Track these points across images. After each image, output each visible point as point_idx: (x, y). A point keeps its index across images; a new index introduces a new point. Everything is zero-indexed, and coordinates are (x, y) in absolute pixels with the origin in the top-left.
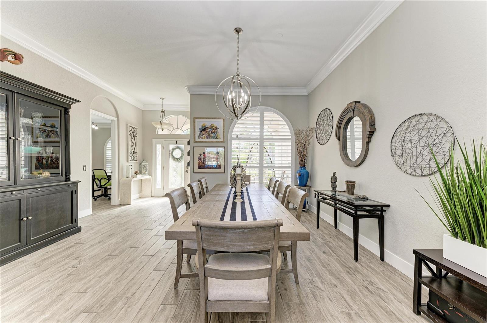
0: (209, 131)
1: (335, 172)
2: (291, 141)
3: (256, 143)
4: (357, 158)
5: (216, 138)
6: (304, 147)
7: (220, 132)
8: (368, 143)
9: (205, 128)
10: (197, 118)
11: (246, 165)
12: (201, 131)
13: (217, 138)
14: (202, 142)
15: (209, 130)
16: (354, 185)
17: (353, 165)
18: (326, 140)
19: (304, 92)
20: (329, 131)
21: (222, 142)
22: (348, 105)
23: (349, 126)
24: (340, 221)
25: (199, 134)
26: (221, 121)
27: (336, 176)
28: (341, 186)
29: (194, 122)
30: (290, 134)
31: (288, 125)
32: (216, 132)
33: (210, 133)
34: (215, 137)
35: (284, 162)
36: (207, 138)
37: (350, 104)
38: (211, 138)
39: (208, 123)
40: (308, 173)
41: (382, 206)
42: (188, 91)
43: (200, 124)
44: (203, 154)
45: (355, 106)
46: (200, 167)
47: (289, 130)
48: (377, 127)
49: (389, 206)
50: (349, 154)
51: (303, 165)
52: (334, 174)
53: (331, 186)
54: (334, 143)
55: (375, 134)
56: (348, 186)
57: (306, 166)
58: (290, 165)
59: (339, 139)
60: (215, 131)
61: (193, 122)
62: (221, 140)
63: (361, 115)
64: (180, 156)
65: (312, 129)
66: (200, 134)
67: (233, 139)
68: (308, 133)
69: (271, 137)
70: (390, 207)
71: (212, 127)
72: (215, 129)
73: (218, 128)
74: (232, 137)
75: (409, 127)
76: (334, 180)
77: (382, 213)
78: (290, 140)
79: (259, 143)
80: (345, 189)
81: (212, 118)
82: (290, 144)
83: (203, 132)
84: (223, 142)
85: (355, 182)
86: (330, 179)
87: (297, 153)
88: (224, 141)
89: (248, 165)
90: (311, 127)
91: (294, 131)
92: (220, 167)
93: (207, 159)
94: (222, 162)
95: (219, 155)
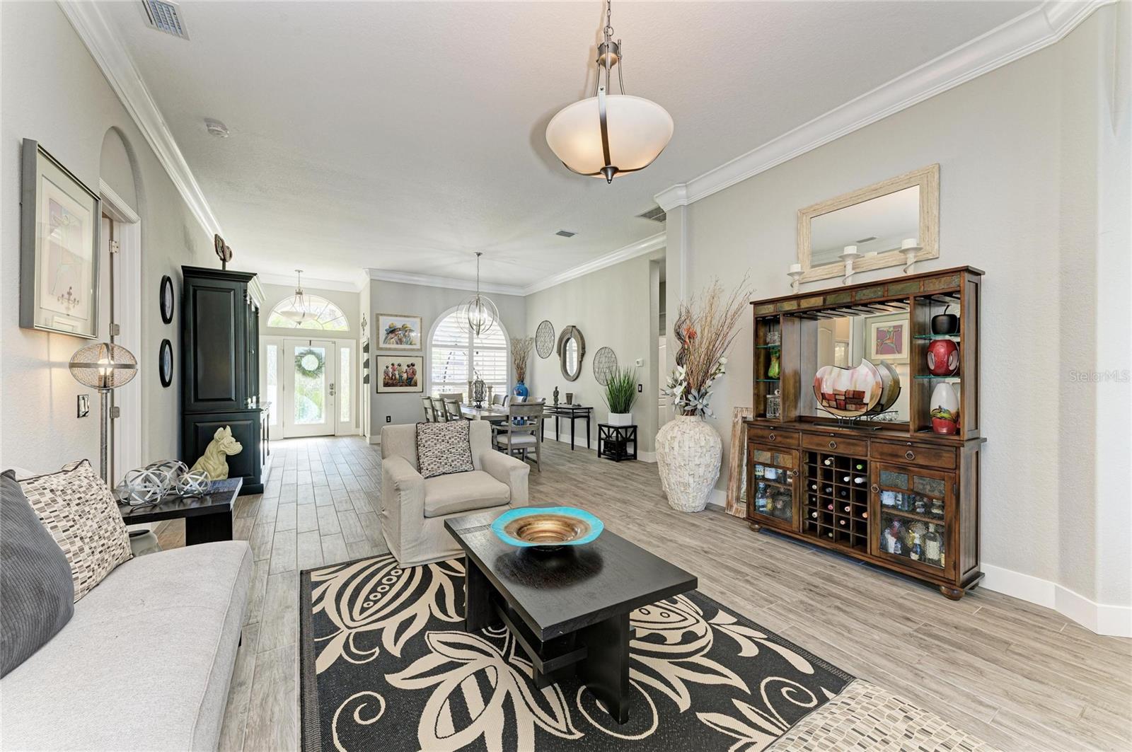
0: (400, 334)
2: (506, 351)
3: (464, 353)
4: (575, 372)
6: (523, 359)
7: (415, 335)
8: (581, 362)
9: (395, 330)
10: (382, 315)
11: (444, 381)
12: (388, 334)
13: (411, 344)
14: (390, 349)
15: (400, 332)
16: (572, 396)
17: (571, 379)
18: (547, 354)
19: (521, 293)
20: (550, 346)
21: (418, 350)
22: (567, 327)
23: (568, 344)
24: (561, 433)
25: (384, 337)
26: (418, 320)
28: (562, 400)
29: (378, 320)
30: (505, 342)
32: (410, 336)
33: (401, 337)
34: (409, 343)
35: (497, 377)
36: (397, 343)
37: (569, 326)
38: (403, 344)
39: (398, 323)
40: (526, 389)
41: (589, 408)
42: (367, 274)
43: (385, 323)
44: (390, 366)
45: (572, 330)
46: (386, 385)
47: (503, 338)
48: (586, 350)
49: (592, 408)
50: (568, 368)
51: (521, 380)
52: (556, 388)
53: (554, 399)
54: (555, 358)
55: (585, 356)
56: (567, 397)
57: (524, 382)
58: (505, 381)
59: (560, 355)
60: (408, 334)
61: (375, 320)
62: (418, 346)
63: (576, 338)
64: (317, 366)
65: (531, 339)
66: (386, 338)
67: (434, 347)
68: (527, 343)
69: (481, 345)
71: (404, 328)
72: (408, 331)
73: (413, 330)
74: (434, 343)
75: (601, 354)
76: (556, 393)
77: (589, 414)
80: (566, 401)
81: (405, 316)
82: (505, 354)
83: (391, 335)
84: (420, 350)
85: (573, 393)
86: (553, 393)
87: (515, 366)
88: (421, 348)
89: (446, 381)
90: (530, 337)
91: (511, 339)
92: (416, 385)
93: (397, 373)
94: (418, 377)
95: (415, 367)
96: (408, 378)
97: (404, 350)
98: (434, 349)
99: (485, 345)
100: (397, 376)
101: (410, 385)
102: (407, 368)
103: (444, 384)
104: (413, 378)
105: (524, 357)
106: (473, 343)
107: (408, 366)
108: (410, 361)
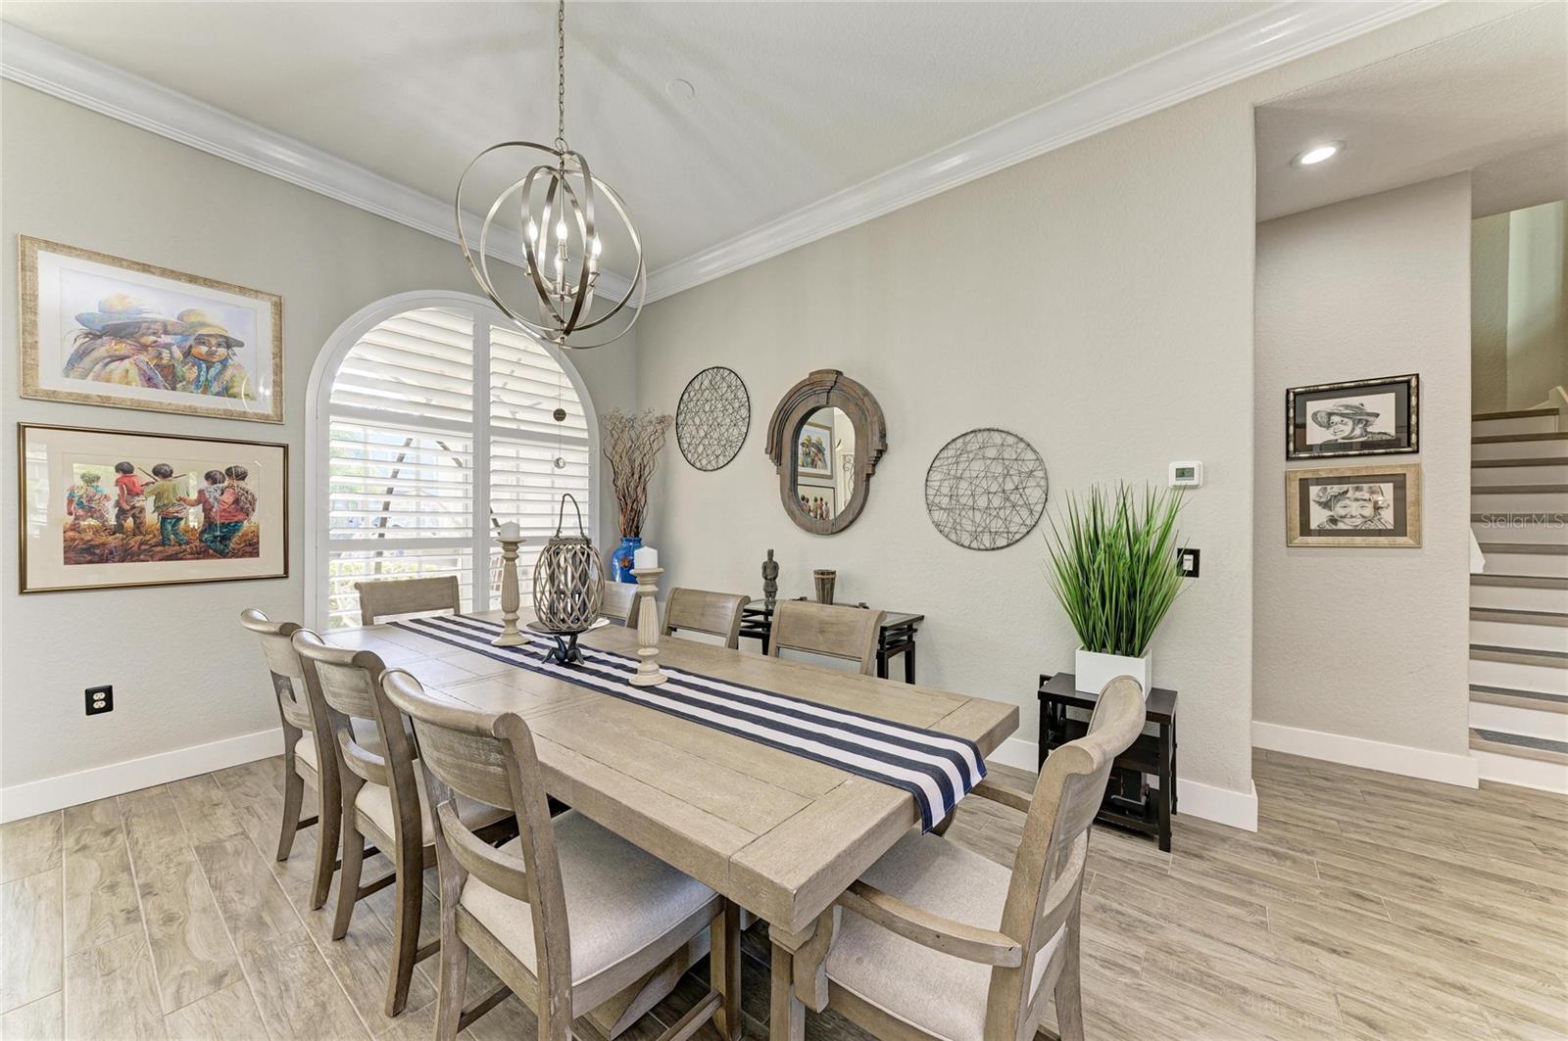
0: (168, 346)
1: (772, 551)
2: (587, 449)
3: (456, 445)
4: (841, 508)
5: (218, 394)
6: (639, 476)
7: (252, 365)
8: (870, 477)
9: (129, 325)
10: (55, 247)
11: (381, 535)
12: (90, 338)
13: (226, 392)
14: (103, 404)
15: (166, 340)
16: (833, 579)
17: (827, 530)
18: (721, 457)
20: (735, 434)
21: (264, 420)
22: (811, 374)
25: (70, 349)
26: (261, 307)
27: (774, 559)
30: (583, 425)
31: (577, 389)
32: (224, 362)
33: (172, 357)
34: (215, 388)
36: (150, 381)
37: (818, 372)
38: (184, 389)
39: (153, 300)
41: (910, 622)
44: (109, 477)
45: (835, 382)
46: (81, 551)
48: (889, 440)
49: (922, 618)
51: (635, 531)
52: (771, 554)
53: (765, 590)
54: (756, 468)
55: (885, 456)
56: (817, 581)
59: (778, 459)
60: (211, 354)
62: (261, 406)
63: (852, 407)
65: (662, 420)
66: (83, 354)
67: (335, 414)
68: (646, 431)
69: (513, 426)
70: (925, 620)
71: (188, 327)
72: (214, 341)
73: (241, 344)
74: (331, 401)
75: (964, 451)
76: (771, 570)
77: (910, 637)
78: (585, 445)
79: (470, 443)
81: (194, 281)
82: (584, 458)
83: (112, 348)
84: (274, 420)
85: (834, 573)
86: (761, 570)
88: (278, 415)
89: (389, 535)
90: (658, 414)
91: (601, 419)
92: (251, 549)
93: (148, 504)
94: (265, 521)
95: (249, 484)
96: (209, 524)
97: (192, 413)
98: (337, 426)
99: (523, 427)
100: (151, 518)
101: (223, 555)
102: (205, 484)
103: (380, 546)
104: (237, 525)
105: (642, 467)
106: (488, 418)
107: (210, 477)
108: (222, 458)
